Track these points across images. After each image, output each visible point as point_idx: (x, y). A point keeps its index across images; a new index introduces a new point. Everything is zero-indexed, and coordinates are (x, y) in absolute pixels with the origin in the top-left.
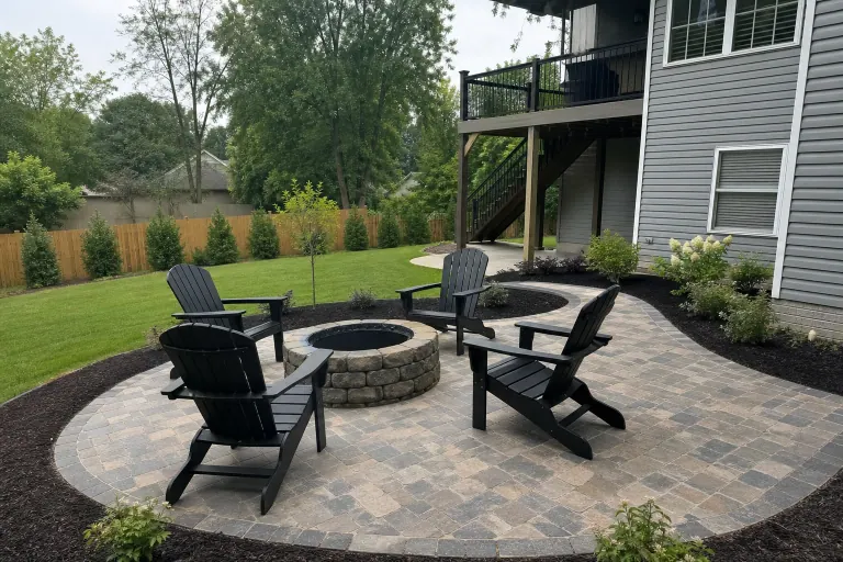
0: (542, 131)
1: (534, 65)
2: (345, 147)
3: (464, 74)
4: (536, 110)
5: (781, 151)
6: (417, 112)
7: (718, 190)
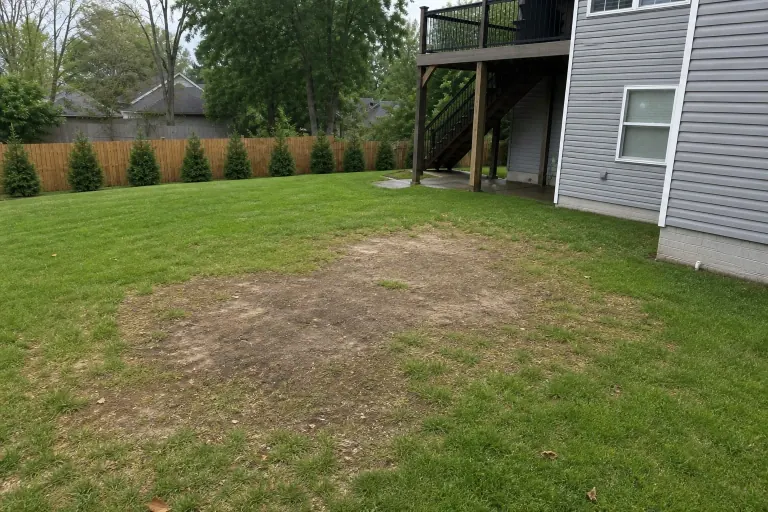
0: (489, 65)
1: (484, 4)
2: (316, 73)
3: (424, 9)
4: (485, 46)
5: (673, 91)
6: (382, 41)
7: (626, 124)
